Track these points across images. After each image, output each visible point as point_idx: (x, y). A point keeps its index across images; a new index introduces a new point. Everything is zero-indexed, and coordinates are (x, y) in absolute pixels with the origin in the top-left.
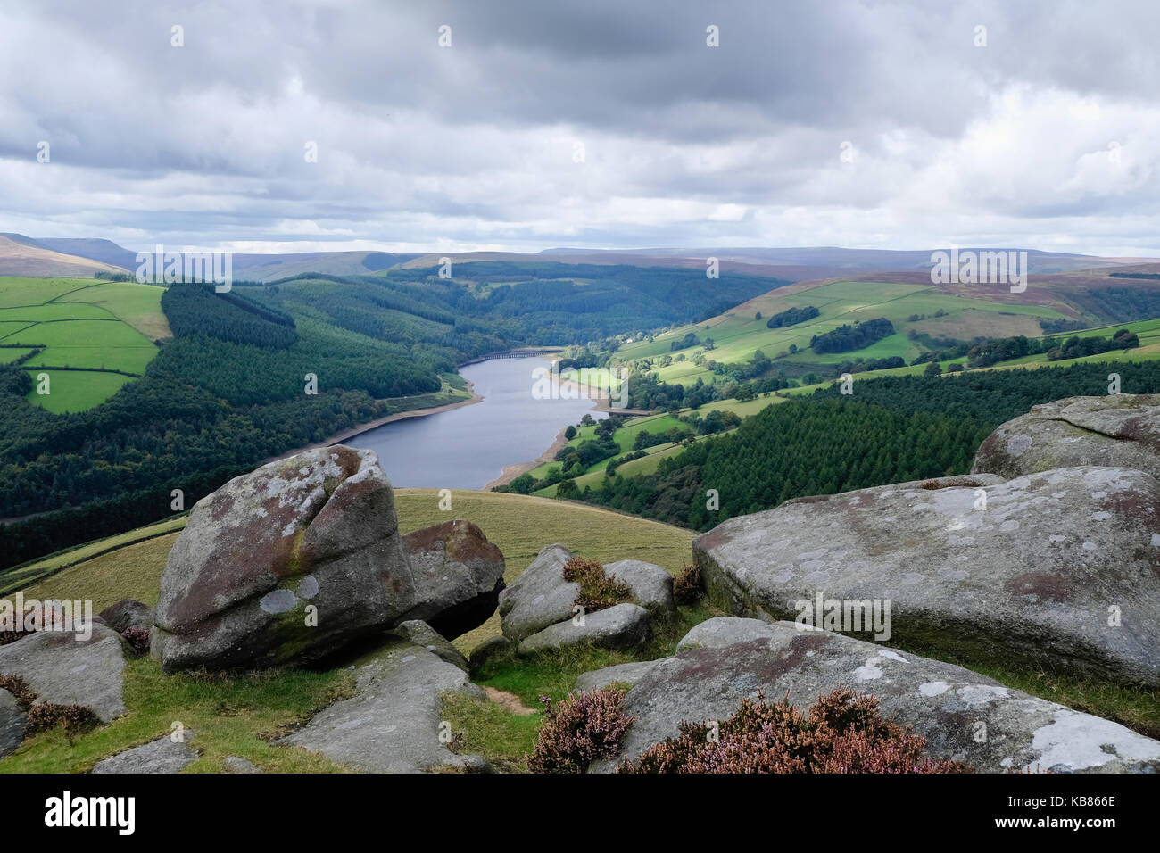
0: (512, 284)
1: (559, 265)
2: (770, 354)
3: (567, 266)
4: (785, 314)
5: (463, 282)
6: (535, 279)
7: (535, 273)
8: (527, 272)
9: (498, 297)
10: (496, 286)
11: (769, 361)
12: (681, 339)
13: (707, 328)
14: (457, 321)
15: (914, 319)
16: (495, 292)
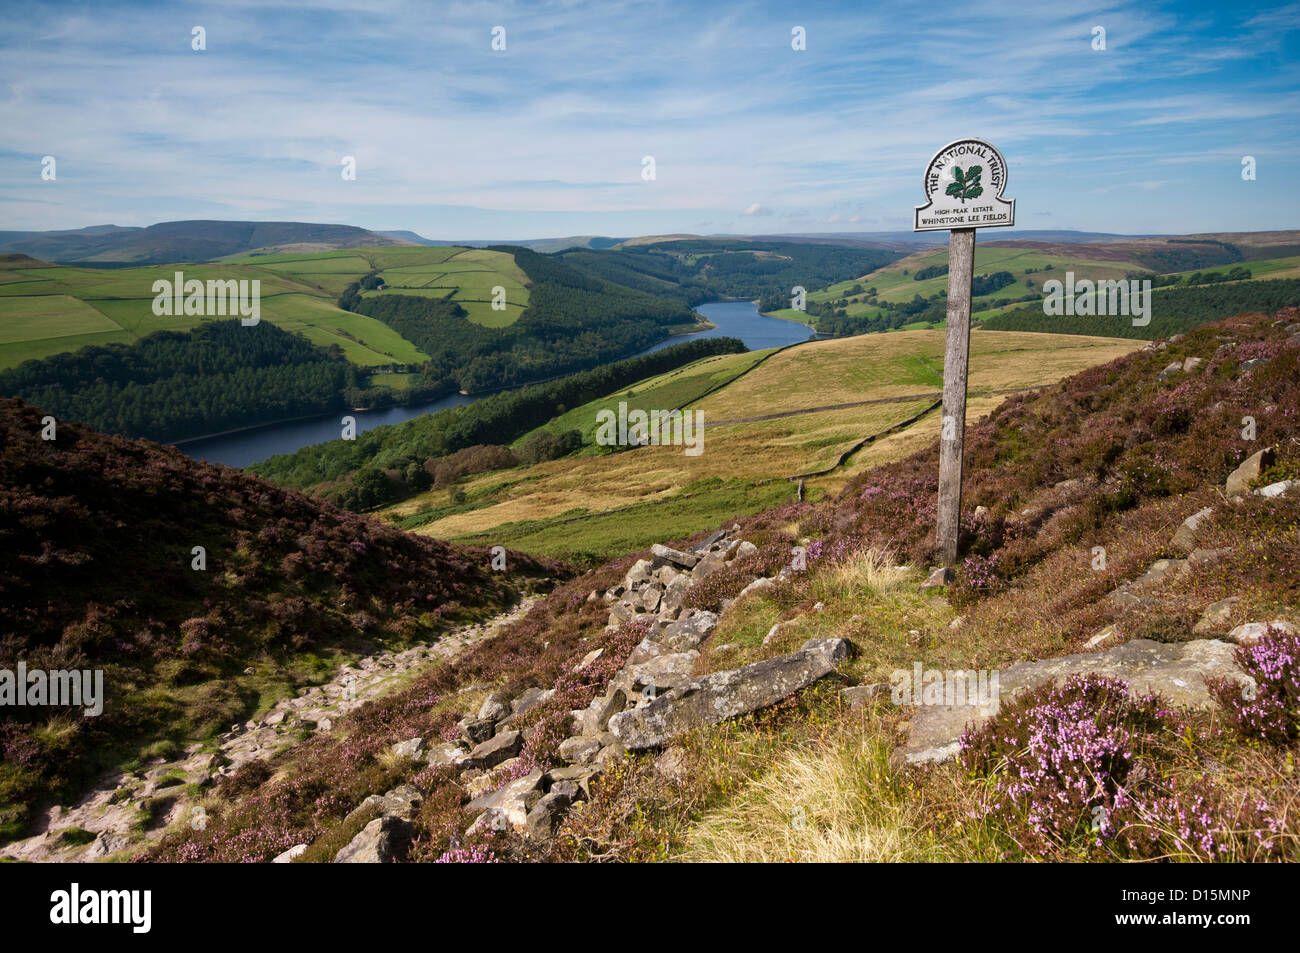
0: (710, 255)
1: (739, 242)
2: (926, 295)
3: (745, 243)
4: (928, 270)
5: (674, 254)
6: (725, 251)
7: (723, 248)
8: (716, 247)
9: (701, 263)
10: (701, 256)
11: (926, 300)
12: (850, 288)
13: (867, 281)
14: (680, 280)
15: (1029, 272)
16: (699, 261)
